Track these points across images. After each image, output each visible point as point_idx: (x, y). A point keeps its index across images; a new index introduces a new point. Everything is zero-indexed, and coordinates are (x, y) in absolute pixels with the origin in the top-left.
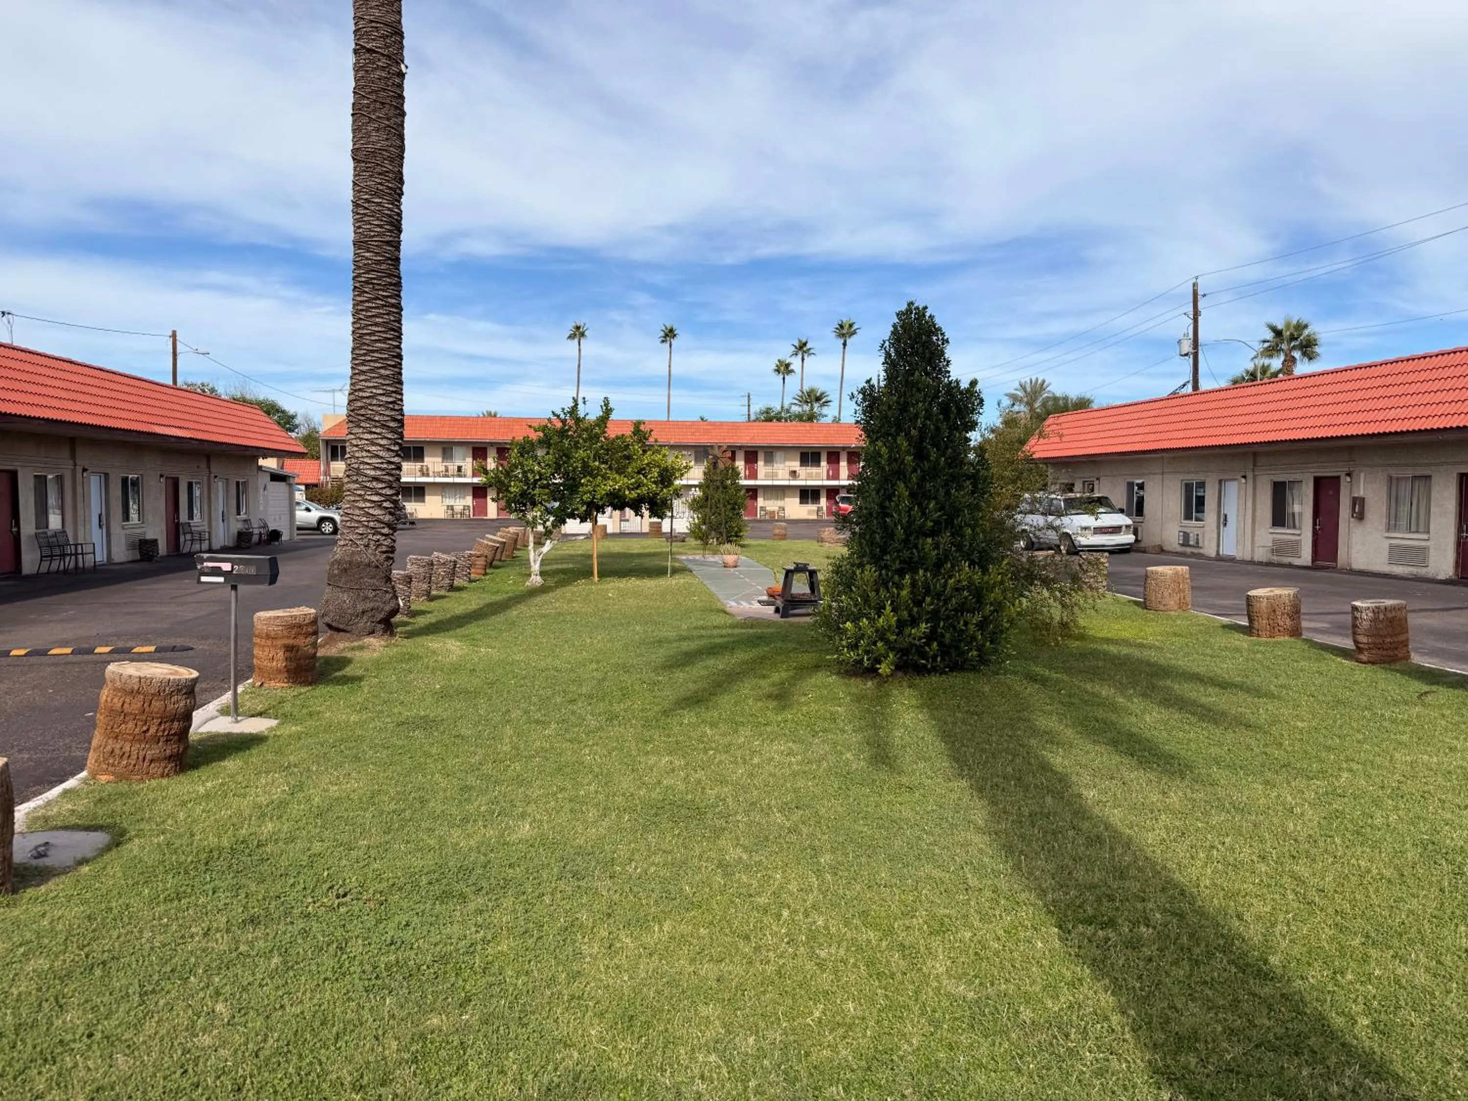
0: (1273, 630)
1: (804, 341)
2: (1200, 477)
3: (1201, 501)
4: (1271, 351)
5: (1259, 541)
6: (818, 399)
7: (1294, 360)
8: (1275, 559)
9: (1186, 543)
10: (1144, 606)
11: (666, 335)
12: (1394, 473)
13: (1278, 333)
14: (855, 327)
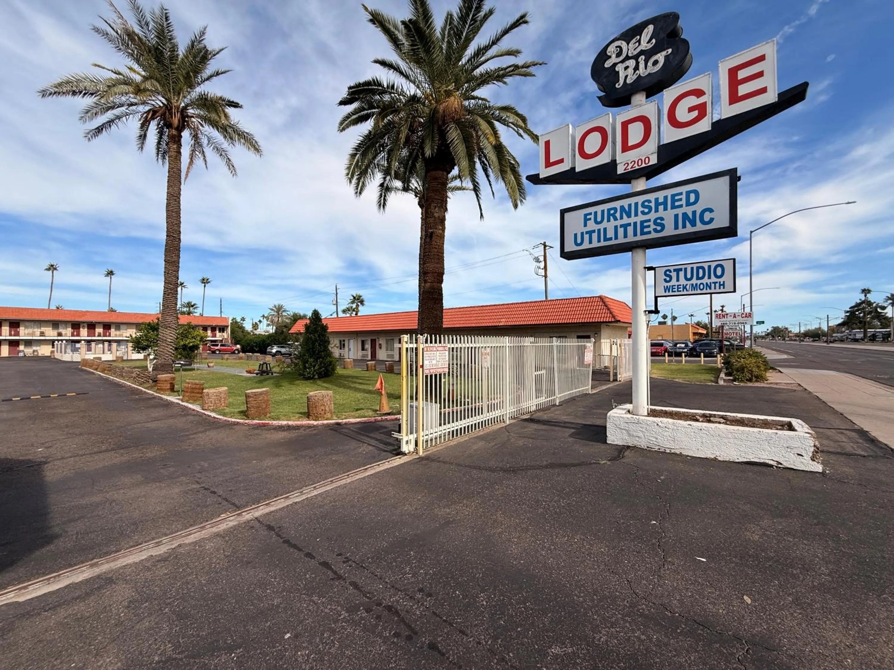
0: (372, 370)
1: (182, 282)
2: (343, 339)
3: (344, 345)
4: (353, 302)
5: (359, 354)
6: (192, 306)
7: (358, 305)
8: (363, 358)
9: (340, 356)
10: (344, 368)
11: (108, 274)
12: (387, 338)
13: (354, 298)
14: (209, 280)
